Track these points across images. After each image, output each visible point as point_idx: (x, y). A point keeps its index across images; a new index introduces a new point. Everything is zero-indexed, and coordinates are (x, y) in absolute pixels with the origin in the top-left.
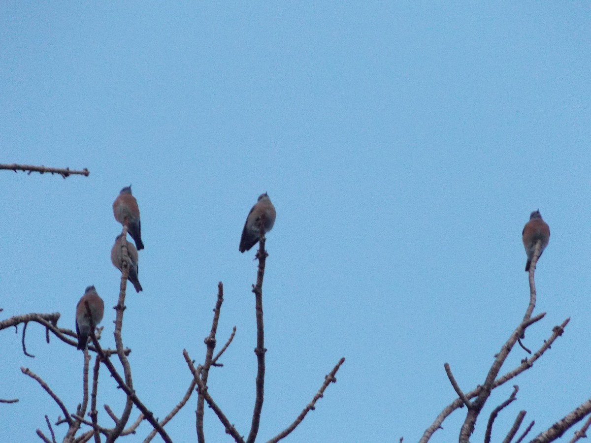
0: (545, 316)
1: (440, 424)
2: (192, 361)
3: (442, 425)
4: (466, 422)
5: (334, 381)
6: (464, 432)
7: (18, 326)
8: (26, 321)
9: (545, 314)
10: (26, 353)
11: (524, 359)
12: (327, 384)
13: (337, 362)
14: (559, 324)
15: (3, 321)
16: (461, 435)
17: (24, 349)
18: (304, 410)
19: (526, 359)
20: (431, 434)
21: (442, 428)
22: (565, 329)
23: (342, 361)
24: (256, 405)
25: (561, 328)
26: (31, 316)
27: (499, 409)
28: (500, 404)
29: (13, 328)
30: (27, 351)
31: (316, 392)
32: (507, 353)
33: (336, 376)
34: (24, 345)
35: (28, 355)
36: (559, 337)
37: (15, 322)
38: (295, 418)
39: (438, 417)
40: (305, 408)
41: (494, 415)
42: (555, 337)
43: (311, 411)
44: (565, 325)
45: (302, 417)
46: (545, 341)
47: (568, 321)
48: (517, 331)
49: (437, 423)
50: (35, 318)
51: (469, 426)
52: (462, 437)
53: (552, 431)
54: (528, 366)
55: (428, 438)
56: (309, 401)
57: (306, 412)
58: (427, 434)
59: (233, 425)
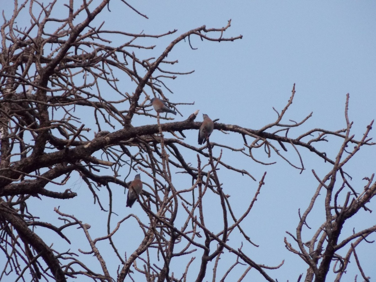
0: (354, 136)
1: (319, 192)
2: (187, 207)
3: (320, 193)
4: (327, 196)
5: (264, 184)
6: (327, 202)
7: (185, 38)
8: (189, 35)
9: (354, 135)
10: (193, 49)
11: (355, 146)
12: (260, 186)
13: (263, 175)
14: (369, 124)
15: (177, 38)
16: (326, 203)
17: (191, 47)
18: (252, 202)
19: (356, 146)
20: (315, 199)
21: (320, 195)
22: (373, 126)
23: (265, 173)
24: (224, 214)
25: (370, 126)
26: (191, 32)
27: (338, 193)
28: (338, 190)
29: (183, 40)
30: (193, 48)
31: (256, 191)
32: (340, 159)
33: (264, 181)
34: (191, 46)
35: (194, 49)
36: (370, 130)
37: (183, 37)
38: (248, 207)
39: (317, 189)
40: (252, 200)
41: (336, 196)
42: (368, 131)
43: (255, 201)
44: (372, 124)
45: (251, 206)
46: (364, 134)
47: (373, 122)
48: (343, 147)
49: (317, 193)
50: (192, 32)
51: (329, 198)
52: (326, 204)
53: (366, 195)
54: (358, 150)
55: (314, 202)
56: (253, 197)
57: (253, 202)
58: (313, 200)
59: (213, 233)
